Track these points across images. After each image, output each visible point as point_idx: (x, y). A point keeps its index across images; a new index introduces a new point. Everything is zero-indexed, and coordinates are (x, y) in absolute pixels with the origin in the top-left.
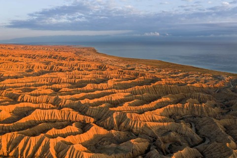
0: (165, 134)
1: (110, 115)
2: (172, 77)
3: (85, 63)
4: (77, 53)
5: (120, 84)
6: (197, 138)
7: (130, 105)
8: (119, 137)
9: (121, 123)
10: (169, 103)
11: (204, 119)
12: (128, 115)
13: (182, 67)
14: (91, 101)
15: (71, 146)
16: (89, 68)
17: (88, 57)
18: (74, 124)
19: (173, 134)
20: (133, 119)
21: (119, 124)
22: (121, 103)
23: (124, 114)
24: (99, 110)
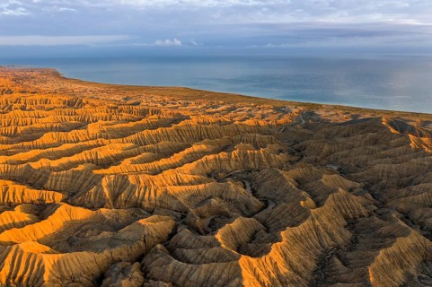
0: (202, 202)
1: (95, 184)
2: (209, 113)
3: (37, 97)
4: (17, 80)
5: (113, 130)
6: (255, 202)
7: (134, 162)
8: (117, 220)
9: (119, 194)
10: (205, 153)
11: (264, 171)
12: (131, 179)
13: (224, 97)
14: (55, 163)
16: (46, 106)
17: (42, 87)
18: (18, 209)
19: (214, 201)
20: (142, 184)
21: (115, 197)
22: (117, 160)
23: (124, 178)
24: (73, 177)
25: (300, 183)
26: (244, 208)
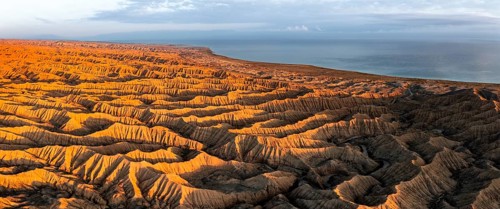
0: (322, 163)
1: (229, 140)
2: (330, 87)
3: (194, 68)
4: (182, 55)
5: (248, 98)
6: (371, 162)
7: (263, 126)
8: (245, 171)
9: (248, 151)
10: (325, 121)
11: (379, 137)
12: (260, 140)
13: (343, 73)
14: (200, 120)
15: (163, 175)
16: (200, 76)
17: (199, 61)
18: (169, 149)
19: (333, 162)
20: (269, 144)
21: (245, 153)
22: (248, 123)
23: (254, 138)
24: (213, 132)
25: (411, 145)
26: (361, 168)
